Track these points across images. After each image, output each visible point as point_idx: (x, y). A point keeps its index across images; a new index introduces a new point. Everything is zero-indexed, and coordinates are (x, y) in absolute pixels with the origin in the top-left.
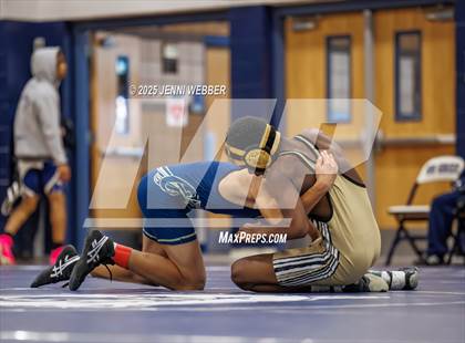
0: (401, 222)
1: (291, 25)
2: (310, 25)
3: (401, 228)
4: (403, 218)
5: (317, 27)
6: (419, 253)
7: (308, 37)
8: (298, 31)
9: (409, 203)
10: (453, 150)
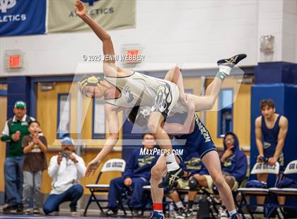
0: (92, 192)
1: (40, 87)
2: (50, 88)
3: (93, 195)
4: (94, 190)
5: (53, 89)
6: (101, 208)
7: (49, 93)
8: (43, 90)
9: (97, 183)
10: (120, 154)
